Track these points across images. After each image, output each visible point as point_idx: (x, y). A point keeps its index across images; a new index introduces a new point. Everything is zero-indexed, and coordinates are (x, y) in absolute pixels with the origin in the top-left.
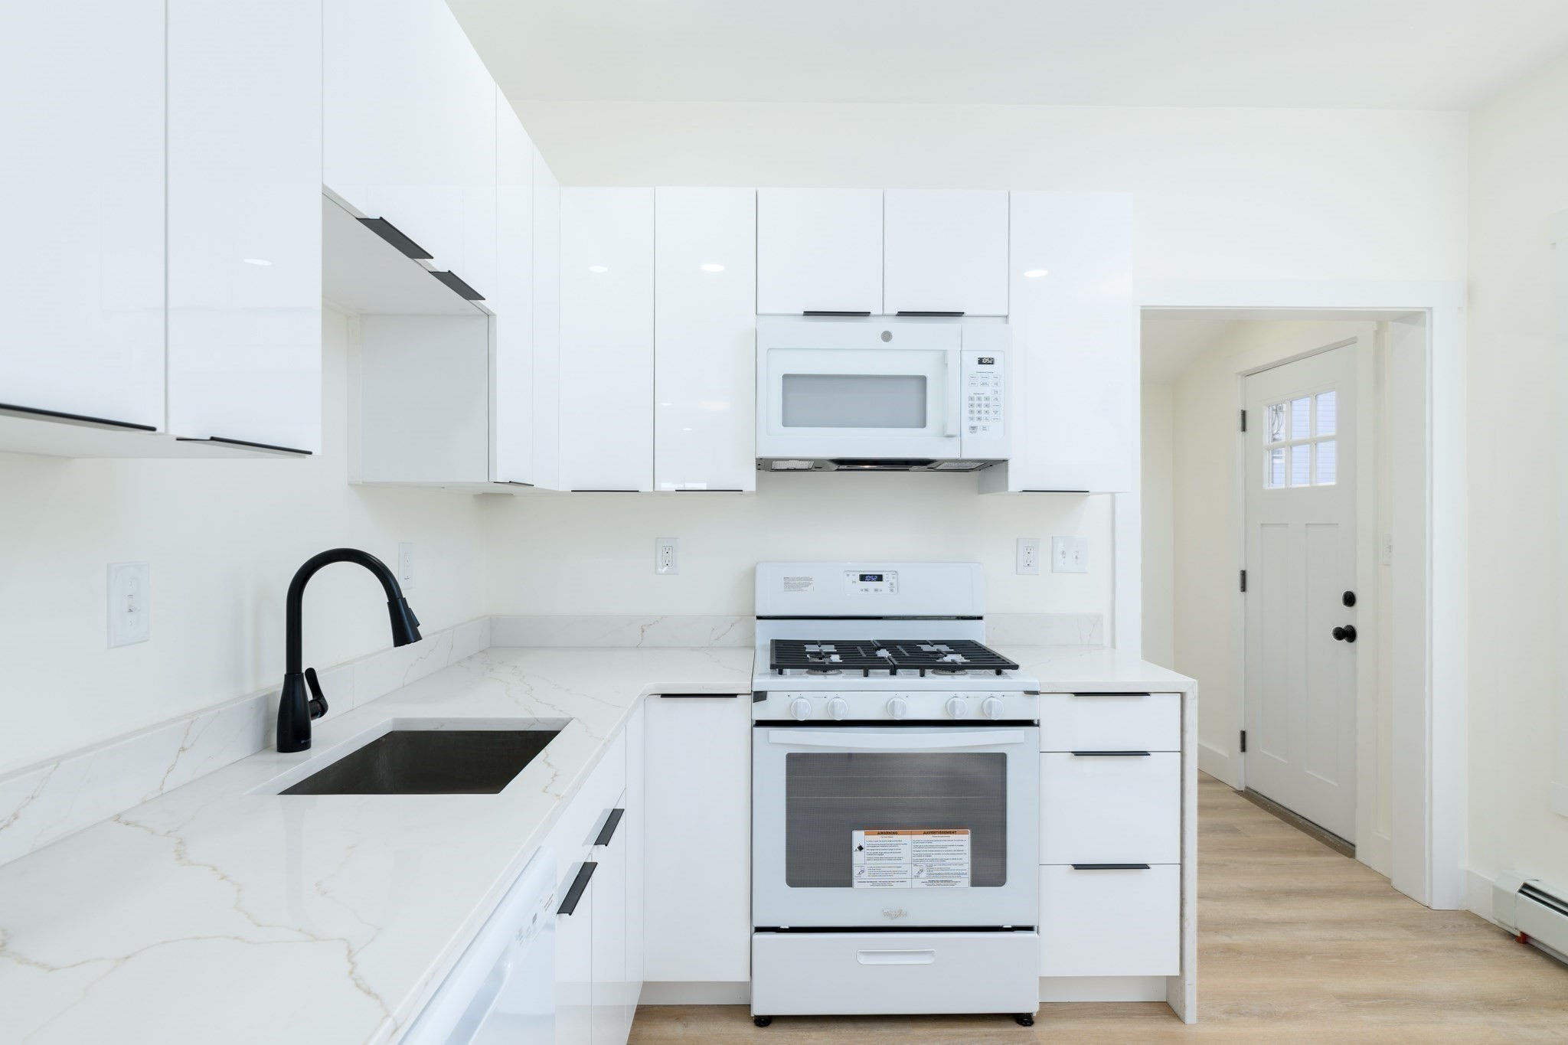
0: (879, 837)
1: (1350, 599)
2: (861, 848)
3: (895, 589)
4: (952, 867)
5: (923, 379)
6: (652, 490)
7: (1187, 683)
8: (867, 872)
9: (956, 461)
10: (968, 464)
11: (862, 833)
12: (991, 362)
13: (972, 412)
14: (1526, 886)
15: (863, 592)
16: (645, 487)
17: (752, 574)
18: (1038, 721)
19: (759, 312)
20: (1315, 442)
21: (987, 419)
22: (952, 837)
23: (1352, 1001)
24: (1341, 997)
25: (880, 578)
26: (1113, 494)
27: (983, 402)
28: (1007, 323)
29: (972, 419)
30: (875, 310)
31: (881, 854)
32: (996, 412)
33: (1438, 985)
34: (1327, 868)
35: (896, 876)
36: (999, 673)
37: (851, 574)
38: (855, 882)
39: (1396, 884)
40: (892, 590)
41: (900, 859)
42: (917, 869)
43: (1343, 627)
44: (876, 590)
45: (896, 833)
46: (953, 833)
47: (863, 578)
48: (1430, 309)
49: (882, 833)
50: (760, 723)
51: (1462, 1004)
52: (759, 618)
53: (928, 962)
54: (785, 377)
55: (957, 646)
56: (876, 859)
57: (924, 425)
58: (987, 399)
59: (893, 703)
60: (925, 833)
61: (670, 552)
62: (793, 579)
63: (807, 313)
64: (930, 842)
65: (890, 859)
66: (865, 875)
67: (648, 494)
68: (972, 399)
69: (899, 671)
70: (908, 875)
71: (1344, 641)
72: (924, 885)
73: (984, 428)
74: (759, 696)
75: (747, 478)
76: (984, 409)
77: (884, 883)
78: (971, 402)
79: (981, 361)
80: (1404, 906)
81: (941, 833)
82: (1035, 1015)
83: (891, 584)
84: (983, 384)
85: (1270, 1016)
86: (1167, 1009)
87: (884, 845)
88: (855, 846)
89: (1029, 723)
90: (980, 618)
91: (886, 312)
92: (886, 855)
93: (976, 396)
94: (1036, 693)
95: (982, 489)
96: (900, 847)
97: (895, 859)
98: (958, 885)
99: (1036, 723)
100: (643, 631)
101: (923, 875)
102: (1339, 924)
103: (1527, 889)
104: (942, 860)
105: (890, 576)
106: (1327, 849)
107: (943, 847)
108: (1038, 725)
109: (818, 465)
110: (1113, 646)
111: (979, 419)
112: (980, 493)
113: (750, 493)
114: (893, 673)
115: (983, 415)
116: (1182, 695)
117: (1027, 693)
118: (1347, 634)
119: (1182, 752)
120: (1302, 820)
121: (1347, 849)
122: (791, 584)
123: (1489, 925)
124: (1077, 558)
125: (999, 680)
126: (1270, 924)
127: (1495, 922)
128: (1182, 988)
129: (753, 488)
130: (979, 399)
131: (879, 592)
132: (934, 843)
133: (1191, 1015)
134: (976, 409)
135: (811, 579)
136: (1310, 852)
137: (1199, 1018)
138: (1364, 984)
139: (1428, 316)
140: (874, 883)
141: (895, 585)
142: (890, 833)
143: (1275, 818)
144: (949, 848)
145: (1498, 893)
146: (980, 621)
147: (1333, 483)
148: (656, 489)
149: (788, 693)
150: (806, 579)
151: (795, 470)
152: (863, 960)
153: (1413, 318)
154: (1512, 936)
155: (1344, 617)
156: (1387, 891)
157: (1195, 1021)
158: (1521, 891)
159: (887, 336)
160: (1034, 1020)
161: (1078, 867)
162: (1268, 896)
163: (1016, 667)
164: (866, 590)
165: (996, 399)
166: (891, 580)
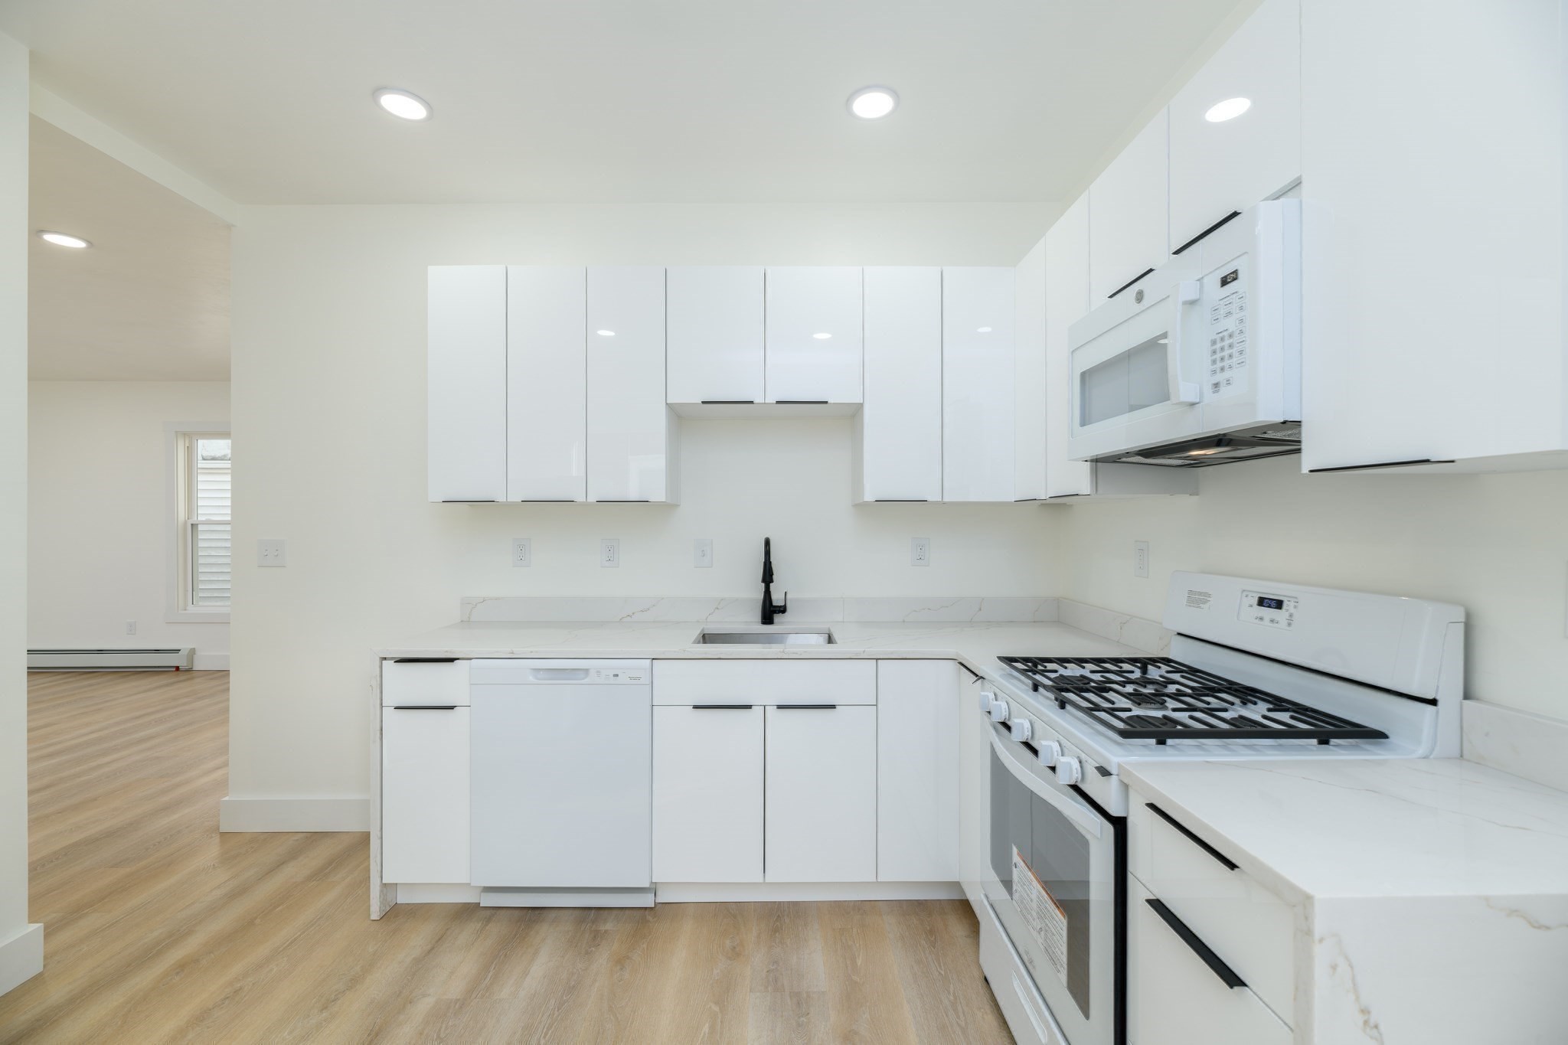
2: (1016, 865)
8: (1018, 894)
12: (1235, 276)
13: (1214, 361)
21: (1231, 366)
25: (1279, 605)
27: (1226, 343)
29: (1214, 373)
32: (1241, 353)
37: (1250, 595)
38: (1014, 898)
44: (1272, 620)
47: (1261, 602)
54: (1083, 375)
56: (1022, 886)
58: (1231, 336)
62: (1195, 593)
68: (1214, 343)
73: (1228, 382)
76: (1226, 353)
78: (1214, 347)
79: (1224, 282)
83: (1290, 615)
84: (1227, 315)
88: (1014, 861)
93: (1218, 338)
105: (1292, 604)
111: (1223, 369)
115: (1226, 362)
122: (1194, 599)
130: (1223, 339)
134: (1218, 355)
135: (1210, 596)
159: (1139, 296)
164: (1261, 619)
165: (1241, 332)
166: (1292, 610)
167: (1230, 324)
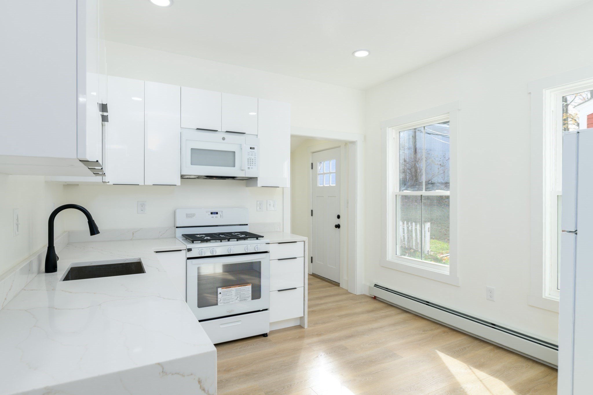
0: (226, 289)
1: (339, 217)
2: (220, 293)
3: (222, 217)
4: (246, 295)
5: (234, 152)
6: (144, 184)
7: (305, 239)
8: (222, 300)
9: (244, 177)
10: (244, 178)
11: (221, 288)
12: (254, 148)
13: (248, 163)
14: (375, 285)
15: (212, 218)
16: (142, 183)
17: (175, 213)
18: (269, 251)
19: (181, 127)
20: (330, 173)
21: (252, 165)
22: (246, 286)
23: (341, 317)
24: (339, 316)
25: (217, 213)
26: (283, 188)
27: (251, 160)
28: (257, 137)
29: (248, 165)
30: (219, 130)
31: (226, 294)
32: (255, 164)
33: (358, 310)
34: (334, 290)
35: (230, 300)
36: (257, 239)
37: (208, 212)
38: (219, 304)
39: (349, 291)
40: (221, 217)
41: (232, 295)
42: (237, 297)
43: (337, 224)
44: (216, 217)
45: (231, 287)
46: (247, 285)
47: (212, 213)
48: (357, 141)
49: (226, 288)
50: (188, 258)
51: (363, 313)
52: (177, 227)
53: (240, 324)
54: (192, 149)
55: (242, 233)
56: (225, 296)
57: (234, 166)
58: (252, 159)
59: (231, 249)
60: (239, 286)
61: (143, 206)
62: (189, 214)
63: (197, 129)
64: (240, 289)
65: (229, 295)
66: (222, 301)
67: (141, 186)
68: (248, 159)
69: (230, 240)
70: (234, 299)
71: (337, 228)
72: (239, 302)
73: (252, 168)
74: (189, 250)
75: (177, 181)
76: (251, 162)
77: (227, 303)
78: (248, 160)
79: (251, 148)
80: (351, 295)
81: (243, 286)
82: (268, 334)
83: (221, 215)
84: (252, 155)
85: (324, 323)
86: (300, 327)
87: (227, 291)
88: (219, 293)
89: (266, 252)
90: (247, 225)
91: (222, 131)
92: (227, 294)
93: (249, 158)
94: (269, 243)
95: (247, 185)
96: (232, 291)
97: (230, 295)
98: (248, 300)
99: (268, 252)
100: (133, 234)
101: (238, 299)
102: (337, 301)
103: (376, 285)
104: (244, 294)
105: (220, 212)
106: (333, 285)
107: (244, 290)
108: (269, 253)
109: (199, 177)
110: (283, 231)
111: (250, 165)
112: (246, 187)
113: (179, 186)
114: (229, 241)
115: (251, 164)
116: (304, 241)
117: (266, 243)
118: (338, 226)
119: (304, 257)
120: (327, 279)
121: (337, 284)
122: (189, 216)
123: (368, 296)
124: (273, 206)
125: (257, 241)
126: (322, 304)
127: (369, 295)
128: (304, 319)
129: (180, 184)
130: (250, 159)
131: (217, 218)
132: (241, 289)
133: (306, 326)
134: (249, 162)
135: (195, 214)
136: (329, 287)
137: (308, 326)
138: (343, 313)
139: (356, 142)
140: (224, 303)
141: (222, 215)
142: (229, 288)
143: (321, 280)
144: (246, 290)
145: (370, 287)
146: (247, 226)
147: (335, 185)
148: (145, 184)
149: (198, 248)
150: (193, 214)
151: (190, 178)
152: (221, 326)
153: (353, 143)
154: (372, 298)
155: (337, 222)
156: (347, 293)
157: (307, 327)
158: (374, 286)
159: (224, 139)
160: (268, 335)
161: (279, 291)
162: (320, 298)
163: (263, 237)
164: (213, 217)
165: (255, 160)
166: (221, 214)
167: (253, 157)
